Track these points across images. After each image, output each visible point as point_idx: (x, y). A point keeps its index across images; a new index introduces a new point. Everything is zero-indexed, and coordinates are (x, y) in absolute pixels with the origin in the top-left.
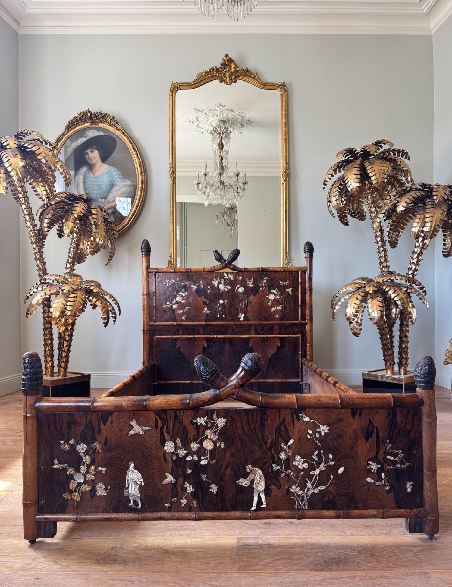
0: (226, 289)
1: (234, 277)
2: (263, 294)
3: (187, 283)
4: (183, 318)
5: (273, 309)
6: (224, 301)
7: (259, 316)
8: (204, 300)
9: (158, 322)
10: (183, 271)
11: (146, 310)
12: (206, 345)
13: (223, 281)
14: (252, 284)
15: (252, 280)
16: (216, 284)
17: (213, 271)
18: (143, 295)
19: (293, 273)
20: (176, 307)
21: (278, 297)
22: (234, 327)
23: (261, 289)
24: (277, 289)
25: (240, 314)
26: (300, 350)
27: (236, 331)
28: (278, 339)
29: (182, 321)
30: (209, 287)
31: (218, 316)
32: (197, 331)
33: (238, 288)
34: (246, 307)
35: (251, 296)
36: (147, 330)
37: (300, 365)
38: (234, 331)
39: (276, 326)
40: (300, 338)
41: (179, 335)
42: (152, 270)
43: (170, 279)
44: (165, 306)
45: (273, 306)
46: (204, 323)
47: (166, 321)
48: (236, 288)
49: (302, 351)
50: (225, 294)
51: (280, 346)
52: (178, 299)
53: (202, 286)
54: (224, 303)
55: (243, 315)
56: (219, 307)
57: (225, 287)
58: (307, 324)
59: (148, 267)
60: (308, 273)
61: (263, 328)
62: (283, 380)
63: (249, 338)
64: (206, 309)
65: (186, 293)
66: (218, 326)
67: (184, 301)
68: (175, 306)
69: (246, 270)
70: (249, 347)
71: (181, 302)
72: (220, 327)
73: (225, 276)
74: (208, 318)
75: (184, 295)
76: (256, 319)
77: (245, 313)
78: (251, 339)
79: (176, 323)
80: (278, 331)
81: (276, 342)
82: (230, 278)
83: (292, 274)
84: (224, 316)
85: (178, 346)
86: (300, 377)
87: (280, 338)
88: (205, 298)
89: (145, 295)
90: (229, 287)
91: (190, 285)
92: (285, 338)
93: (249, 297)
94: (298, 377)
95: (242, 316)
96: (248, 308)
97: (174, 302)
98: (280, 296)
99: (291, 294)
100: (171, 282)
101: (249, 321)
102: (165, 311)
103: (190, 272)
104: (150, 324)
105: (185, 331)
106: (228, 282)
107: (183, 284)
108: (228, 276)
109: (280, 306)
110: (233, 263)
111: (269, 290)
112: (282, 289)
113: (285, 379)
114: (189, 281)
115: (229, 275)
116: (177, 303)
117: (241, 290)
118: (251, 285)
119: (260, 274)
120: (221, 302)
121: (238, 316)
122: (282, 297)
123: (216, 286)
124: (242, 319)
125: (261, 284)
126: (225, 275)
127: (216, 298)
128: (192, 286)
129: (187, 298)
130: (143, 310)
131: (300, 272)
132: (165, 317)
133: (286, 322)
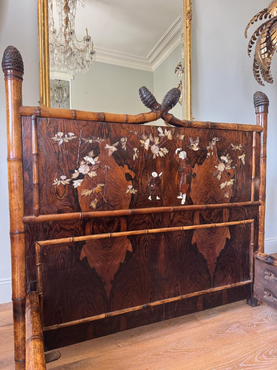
0: (162, 155)
1: (173, 135)
2: (211, 163)
3: (99, 140)
4: (93, 205)
5: (223, 185)
6: (158, 174)
7: (205, 197)
8: (128, 171)
9: (43, 214)
10: (92, 117)
11: (16, 192)
12: (130, 248)
13: (157, 141)
14: (198, 146)
15: (198, 141)
16: (147, 144)
17: (140, 122)
18: (9, 160)
19: (247, 133)
20: (79, 184)
21: (228, 168)
22: (172, 214)
23: (209, 154)
24: (228, 155)
25: (181, 193)
26: (252, 240)
27: (176, 220)
28: (228, 228)
29: (91, 209)
30: (135, 149)
31: (150, 198)
32: (116, 224)
33: (179, 152)
34: (189, 181)
35: (196, 165)
36: (20, 233)
37: (252, 261)
38: (171, 221)
39: (226, 210)
40: (252, 225)
41: (84, 235)
42: (28, 111)
43: (66, 132)
44: (57, 182)
45: (222, 181)
46: (130, 211)
47: (60, 212)
48: (176, 152)
49: (254, 242)
50: (159, 163)
51: (229, 237)
52: (83, 169)
53: (124, 147)
54: (158, 177)
55: (185, 196)
56: (151, 183)
57: (160, 150)
58: (260, 204)
59: (18, 103)
60: (262, 134)
61: (210, 213)
62: (233, 285)
63: (192, 231)
64: (130, 187)
65: (96, 159)
66: (149, 214)
67: (93, 174)
68: (77, 184)
69: (189, 125)
70: (192, 243)
71: (87, 175)
72: (153, 215)
73: (159, 133)
74: (135, 202)
75: (93, 163)
76: (201, 200)
77: (188, 192)
78: (195, 232)
79: (80, 214)
80: (227, 217)
81: (225, 233)
82: (167, 137)
83: (246, 135)
84: (158, 198)
85: (83, 254)
86: (252, 277)
87: (231, 227)
88: (129, 168)
89: (15, 160)
90: (166, 151)
91: (104, 145)
92: (235, 225)
93: (193, 167)
94: (248, 277)
95: (183, 198)
96: (192, 185)
97: (75, 175)
98: (232, 166)
99: (244, 163)
100: (68, 136)
101: (192, 203)
102: (57, 193)
103: (104, 120)
104: (28, 218)
105: (95, 227)
106: (164, 143)
107: (91, 141)
108: (164, 133)
109: (232, 180)
110: (170, 112)
111: (219, 157)
112: (234, 156)
113: (235, 282)
114: (102, 138)
115: (166, 131)
116: (81, 176)
117: (183, 155)
118: (196, 149)
119: (207, 131)
120: (154, 174)
121: (179, 197)
122: (234, 167)
123: (147, 148)
124: (183, 202)
125: (208, 148)
126: (160, 130)
127: (146, 168)
128: (108, 146)
129: (99, 168)
130: (11, 191)
131: (254, 133)
132: (58, 203)
133: (238, 204)
